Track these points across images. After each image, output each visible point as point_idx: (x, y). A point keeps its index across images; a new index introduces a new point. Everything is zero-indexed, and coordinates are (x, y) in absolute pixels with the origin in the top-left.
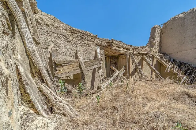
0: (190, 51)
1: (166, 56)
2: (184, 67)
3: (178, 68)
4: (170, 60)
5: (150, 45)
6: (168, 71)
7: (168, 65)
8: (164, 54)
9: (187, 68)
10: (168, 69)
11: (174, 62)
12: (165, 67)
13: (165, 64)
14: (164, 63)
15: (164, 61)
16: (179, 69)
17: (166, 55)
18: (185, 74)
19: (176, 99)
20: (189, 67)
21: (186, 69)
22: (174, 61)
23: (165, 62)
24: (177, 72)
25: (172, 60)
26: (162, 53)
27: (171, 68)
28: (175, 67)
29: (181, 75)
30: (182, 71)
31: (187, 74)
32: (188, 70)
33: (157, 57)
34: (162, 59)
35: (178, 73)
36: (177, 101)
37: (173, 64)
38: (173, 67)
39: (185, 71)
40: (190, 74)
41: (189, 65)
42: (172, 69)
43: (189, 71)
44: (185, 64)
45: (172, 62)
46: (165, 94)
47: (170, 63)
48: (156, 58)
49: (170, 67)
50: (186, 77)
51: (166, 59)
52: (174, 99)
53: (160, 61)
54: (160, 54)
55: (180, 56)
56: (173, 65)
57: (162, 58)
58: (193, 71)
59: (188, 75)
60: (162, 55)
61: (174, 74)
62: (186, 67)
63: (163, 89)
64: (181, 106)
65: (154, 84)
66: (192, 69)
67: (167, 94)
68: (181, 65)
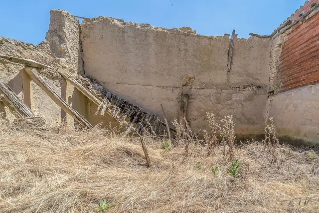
0: (136, 86)
1: (96, 85)
2: (129, 110)
3: (119, 109)
4: (104, 93)
5: (51, 48)
6: (102, 113)
7: (102, 103)
8: (92, 80)
9: (133, 111)
10: (101, 109)
11: (112, 98)
12: (95, 105)
13: (94, 100)
14: (92, 98)
15: (92, 93)
16: (121, 112)
17: (96, 83)
18: (131, 121)
19: (107, 162)
20: (136, 111)
21: (131, 113)
22: (112, 96)
23: (94, 95)
24: (118, 117)
25: (109, 94)
26: (88, 77)
27: (107, 109)
28: (115, 107)
29: (125, 122)
30: (126, 116)
31: (133, 121)
32: (135, 115)
33: (75, 81)
34: (88, 89)
35: (120, 118)
36: (110, 164)
37: (110, 102)
38: (112, 108)
39: (130, 117)
40: (137, 121)
41: (136, 107)
42: (110, 111)
43: (136, 117)
44: (130, 104)
45: (108, 98)
46: (87, 156)
47: (105, 99)
48: (71, 82)
49: (105, 106)
50: (132, 125)
51: (95, 89)
52: (104, 161)
53: (83, 91)
54: (82, 77)
55: (122, 91)
56: (110, 104)
57: (87, 86)
58: (142, 117)
59: (136, 122)
60: (87, 80)
61: (114, 119)
62: (131, 109)
63: (84, 148)
64: (114, 171)
65: (64, 137)
66: (140, 114)
67: (91, 154)
68: (124, 106)
